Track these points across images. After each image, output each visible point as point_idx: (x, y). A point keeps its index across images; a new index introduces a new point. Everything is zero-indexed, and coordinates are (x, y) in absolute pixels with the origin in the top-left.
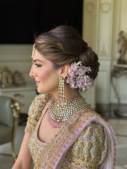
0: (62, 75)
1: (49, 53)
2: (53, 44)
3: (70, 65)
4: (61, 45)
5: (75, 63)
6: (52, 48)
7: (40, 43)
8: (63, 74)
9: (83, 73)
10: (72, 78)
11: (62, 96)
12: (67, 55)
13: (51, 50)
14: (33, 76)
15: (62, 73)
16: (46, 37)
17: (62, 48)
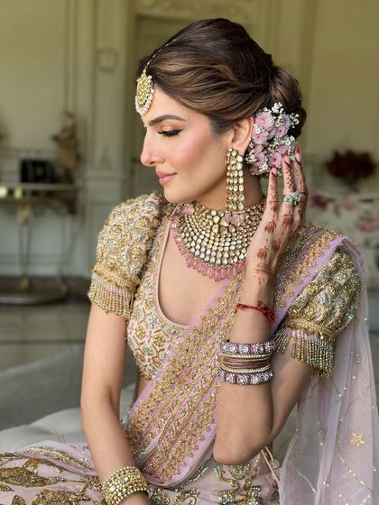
0: (235, 146)
1: (204, 95)
2: (210, 69)
3: (255, 117)
4: (227, 68)
5: (266, 109)
6: (210, 78)
7: (174, 70)
8: (238, 142)
9: (284, 131)
10: (260, 148)
11: (235, 199)
12: (247, 91)
13: (209, 86)
14: (152, 163)
15: (233, 141)
16: (183, 53)
17: (231, 75)
